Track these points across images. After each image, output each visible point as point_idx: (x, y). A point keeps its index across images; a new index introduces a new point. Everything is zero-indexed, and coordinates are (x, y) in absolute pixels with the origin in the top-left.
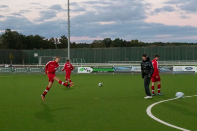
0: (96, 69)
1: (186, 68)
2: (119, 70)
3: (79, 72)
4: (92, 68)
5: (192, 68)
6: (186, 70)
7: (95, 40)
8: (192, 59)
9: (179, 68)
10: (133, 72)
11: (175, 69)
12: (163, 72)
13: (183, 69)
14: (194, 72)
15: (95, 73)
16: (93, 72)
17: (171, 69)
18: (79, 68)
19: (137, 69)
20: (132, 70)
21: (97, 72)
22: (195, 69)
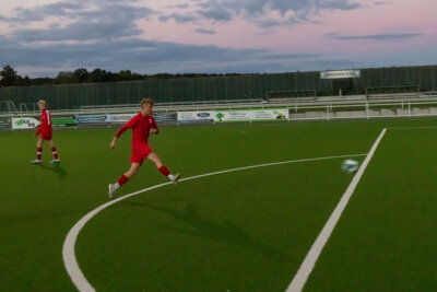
1: (199, 115)
2: (85, 121)
3: (15, 127)
4: (38, 119)
5: (208, 115)
6: (198, 118)
8: (212, 99)
9: (187, 114)
10: (109, 123)
11: (181, 116)
13: (194, 116)
14: (212, 120)
17: (174, 116)
18: (14, 120)
19: (115, 118)
20: (108, 120)
22: (213, 116)
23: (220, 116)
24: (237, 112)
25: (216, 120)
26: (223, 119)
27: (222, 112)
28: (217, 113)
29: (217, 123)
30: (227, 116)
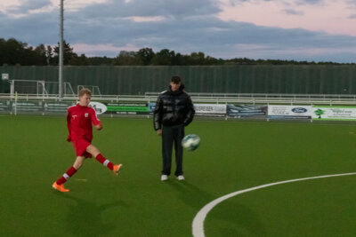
0: (114, 107)
1: (293, 110)
4: (105, 104)
5: (305, 110)
6: (292, 114)
7: (122, 52)
9: (280, 109)
12: (247, 116)
13: (288, 110)
14: (310, 117)
15: (112, 116)
16: (107, 112)
17: (264, 110)
21: (114, 112)
22: (311, 112)
23: (319, 113)
24: (341, 109)
25: (315, 117)
26: (324, 117)
27: (322, 109)
28: (316, 109)
29: (315, 121)
30: (329, 114)
